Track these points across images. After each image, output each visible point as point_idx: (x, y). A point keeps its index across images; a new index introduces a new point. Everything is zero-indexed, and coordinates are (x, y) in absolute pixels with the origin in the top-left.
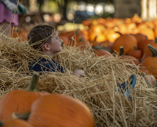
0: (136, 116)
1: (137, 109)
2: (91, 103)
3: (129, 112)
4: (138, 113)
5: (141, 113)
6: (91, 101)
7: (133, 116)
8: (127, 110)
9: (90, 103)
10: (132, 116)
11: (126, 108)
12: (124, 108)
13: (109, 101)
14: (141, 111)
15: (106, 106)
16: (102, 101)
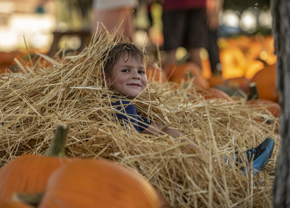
0: (253, 204)
1: (254, 190)
2: (171, 180)
3: (240, 197)
4: (257, 198)
5: (262, 198)
6: (169, 177)
7: (248, 203)
8: (236, 192)
9: (168, 179)
10: (245, 203)
11: (234, 188)
12: (229, 189)
13: (202, 176)
14: (261, 195)
15: (197, 184)
16: (190, 175)
